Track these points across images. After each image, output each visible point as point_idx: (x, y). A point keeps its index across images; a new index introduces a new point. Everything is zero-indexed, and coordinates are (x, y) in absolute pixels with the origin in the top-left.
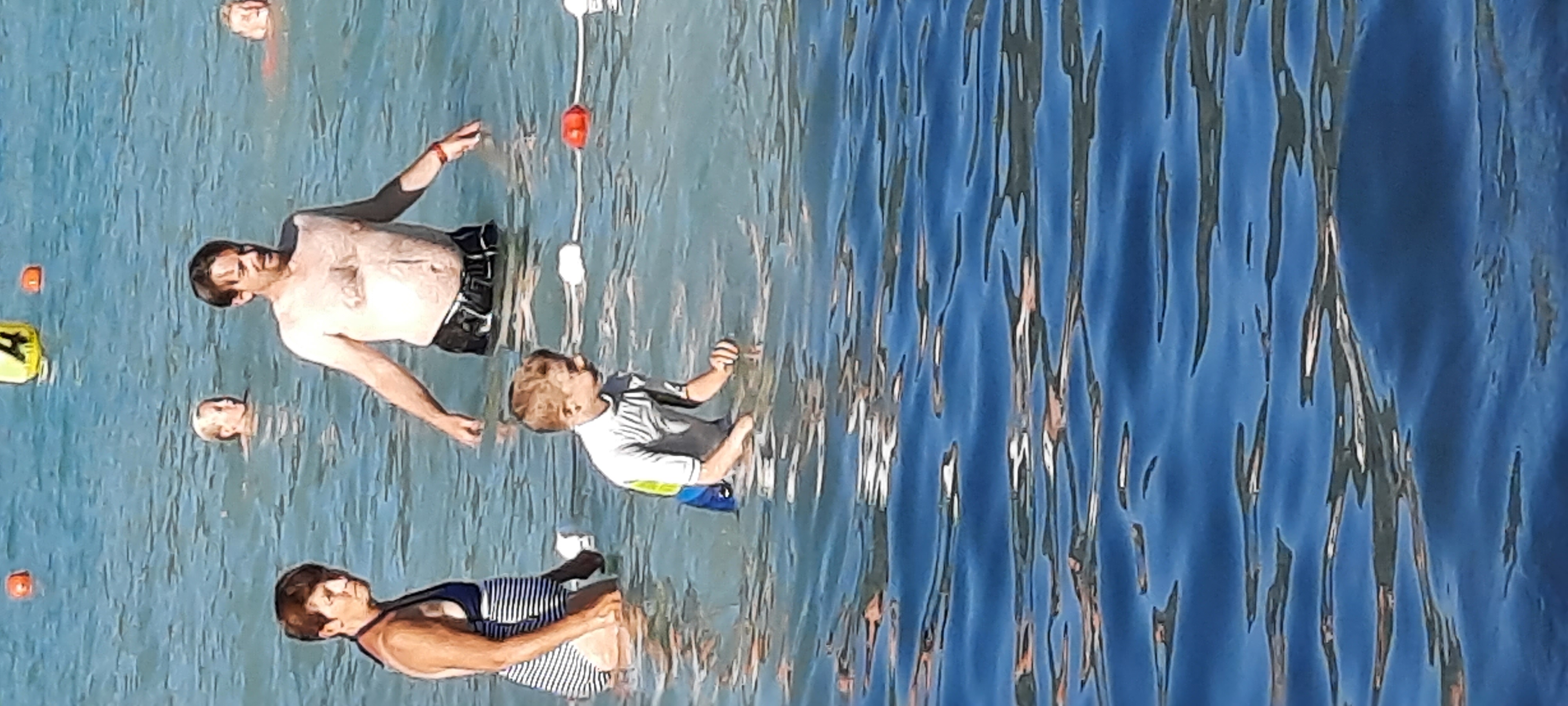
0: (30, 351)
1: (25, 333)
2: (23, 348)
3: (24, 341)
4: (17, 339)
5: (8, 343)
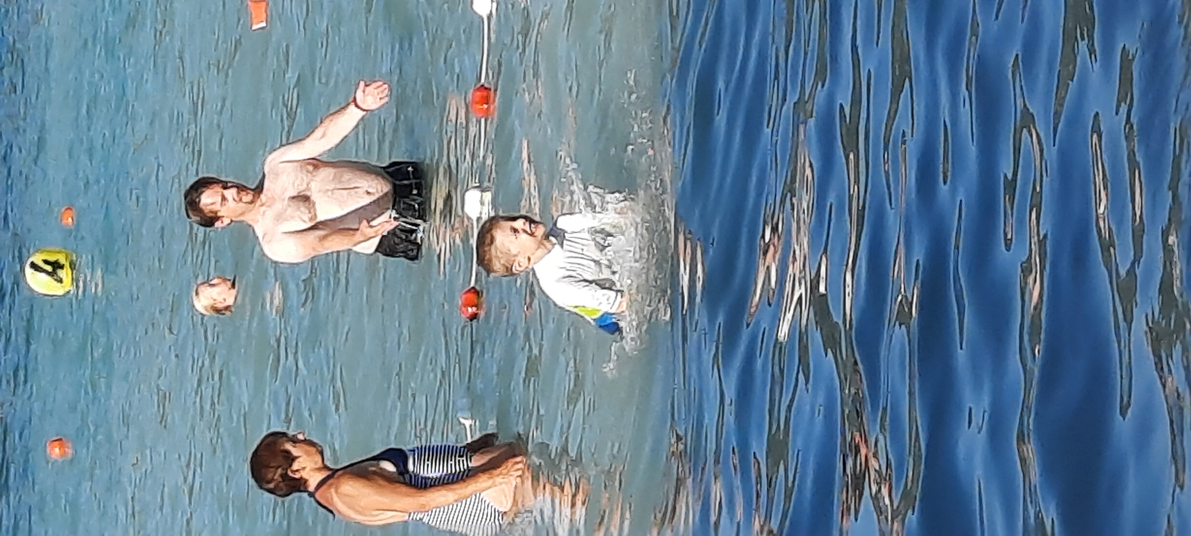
0: (65, 274)
1: (62, 260)
2: (61, 273)
3: (62, 267)
4: (57, 266)
5: (49, 268)
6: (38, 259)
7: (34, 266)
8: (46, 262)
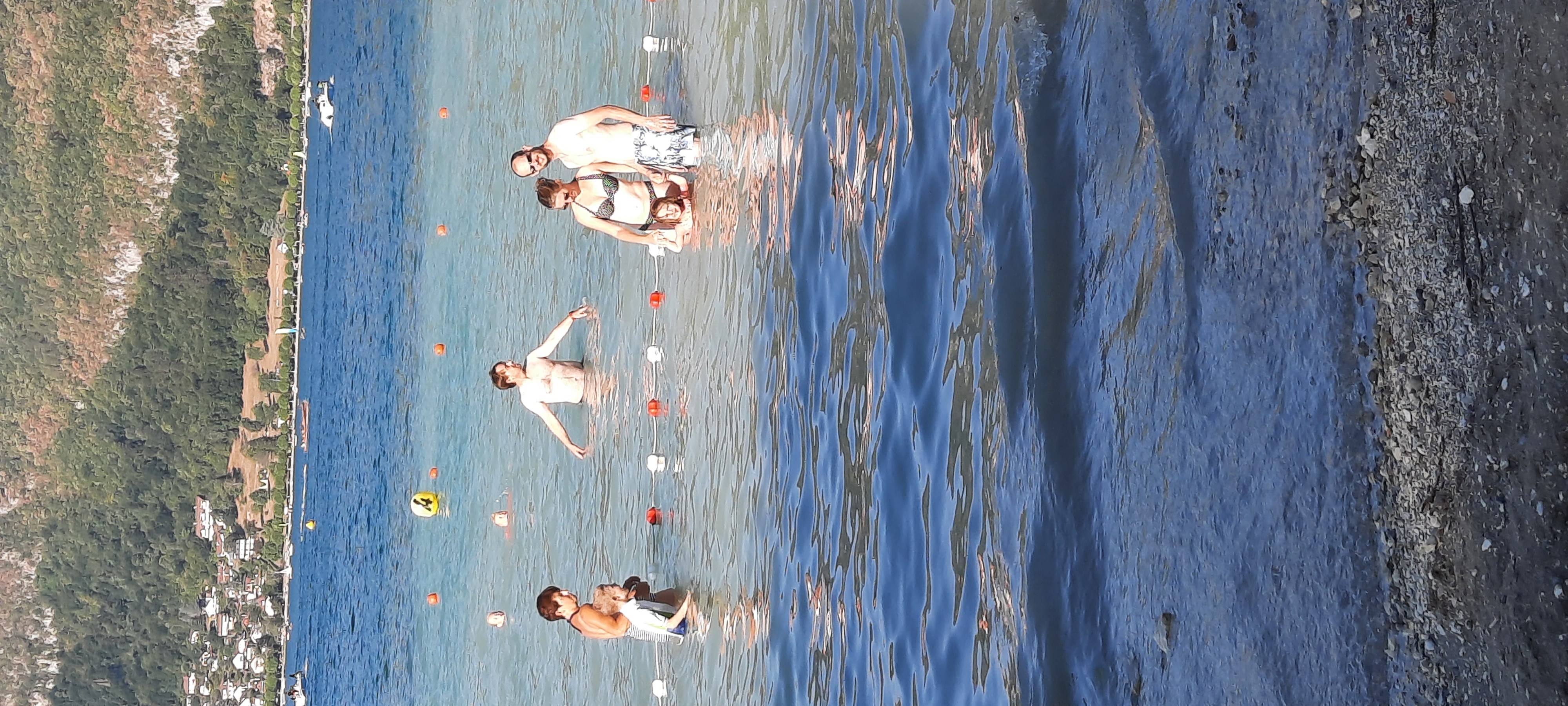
0: (433, 506)
1: (431, 499)
2: (430, 506)
3: (431, 502)
4: (428, 502)
5: (424, 503)
6: (418, 497)
7: (415, 501)
8: (423, 500)
